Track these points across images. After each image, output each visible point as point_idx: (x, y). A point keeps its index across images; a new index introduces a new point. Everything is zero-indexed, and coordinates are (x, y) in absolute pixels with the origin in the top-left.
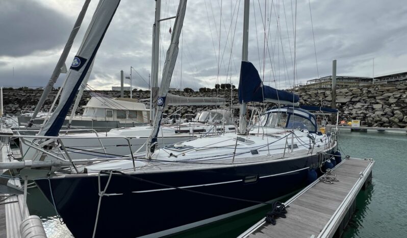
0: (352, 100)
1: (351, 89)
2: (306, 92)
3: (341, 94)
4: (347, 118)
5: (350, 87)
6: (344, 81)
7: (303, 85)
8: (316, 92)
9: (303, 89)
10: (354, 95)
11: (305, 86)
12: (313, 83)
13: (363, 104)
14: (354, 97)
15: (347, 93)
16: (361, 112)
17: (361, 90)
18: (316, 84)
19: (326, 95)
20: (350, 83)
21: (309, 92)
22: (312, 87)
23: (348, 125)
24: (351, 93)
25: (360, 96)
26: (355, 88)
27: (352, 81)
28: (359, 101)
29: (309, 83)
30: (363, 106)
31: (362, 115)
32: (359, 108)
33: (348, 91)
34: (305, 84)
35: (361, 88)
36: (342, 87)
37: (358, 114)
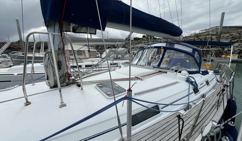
0: (232, 41)
1: (232, 34)
2: (198, 37)
3: (224, 38)
4: (226, 53)
5: (231, 32)
6: (227, 29)
7: (197, 33)
8: (205, 37)
9: (197, 35)
10: (234, 38)
11: (198, 34)
12: (204, 31)
13: (240, 44)
14: (233, 39)
15: (228, 37)
16: (238, 49)
17: (240, 34)
18: (206, 32)
19: (212, 39)
20: (231, 30)
21: (200, 37)
22: (203, 34)
23: (228, 58)
24: (231, 37)
25: (238, 38)
26: (236, 33)
27: (232, 29)
28: (237, 42)
29: (201, 32)
30: (240, 45)
31: (238, 51)
32: (236, 46)
33: (229, 35)
34: (198, 33)
35: (240, 33)
36: (225, 33)
37: (235, 50)
